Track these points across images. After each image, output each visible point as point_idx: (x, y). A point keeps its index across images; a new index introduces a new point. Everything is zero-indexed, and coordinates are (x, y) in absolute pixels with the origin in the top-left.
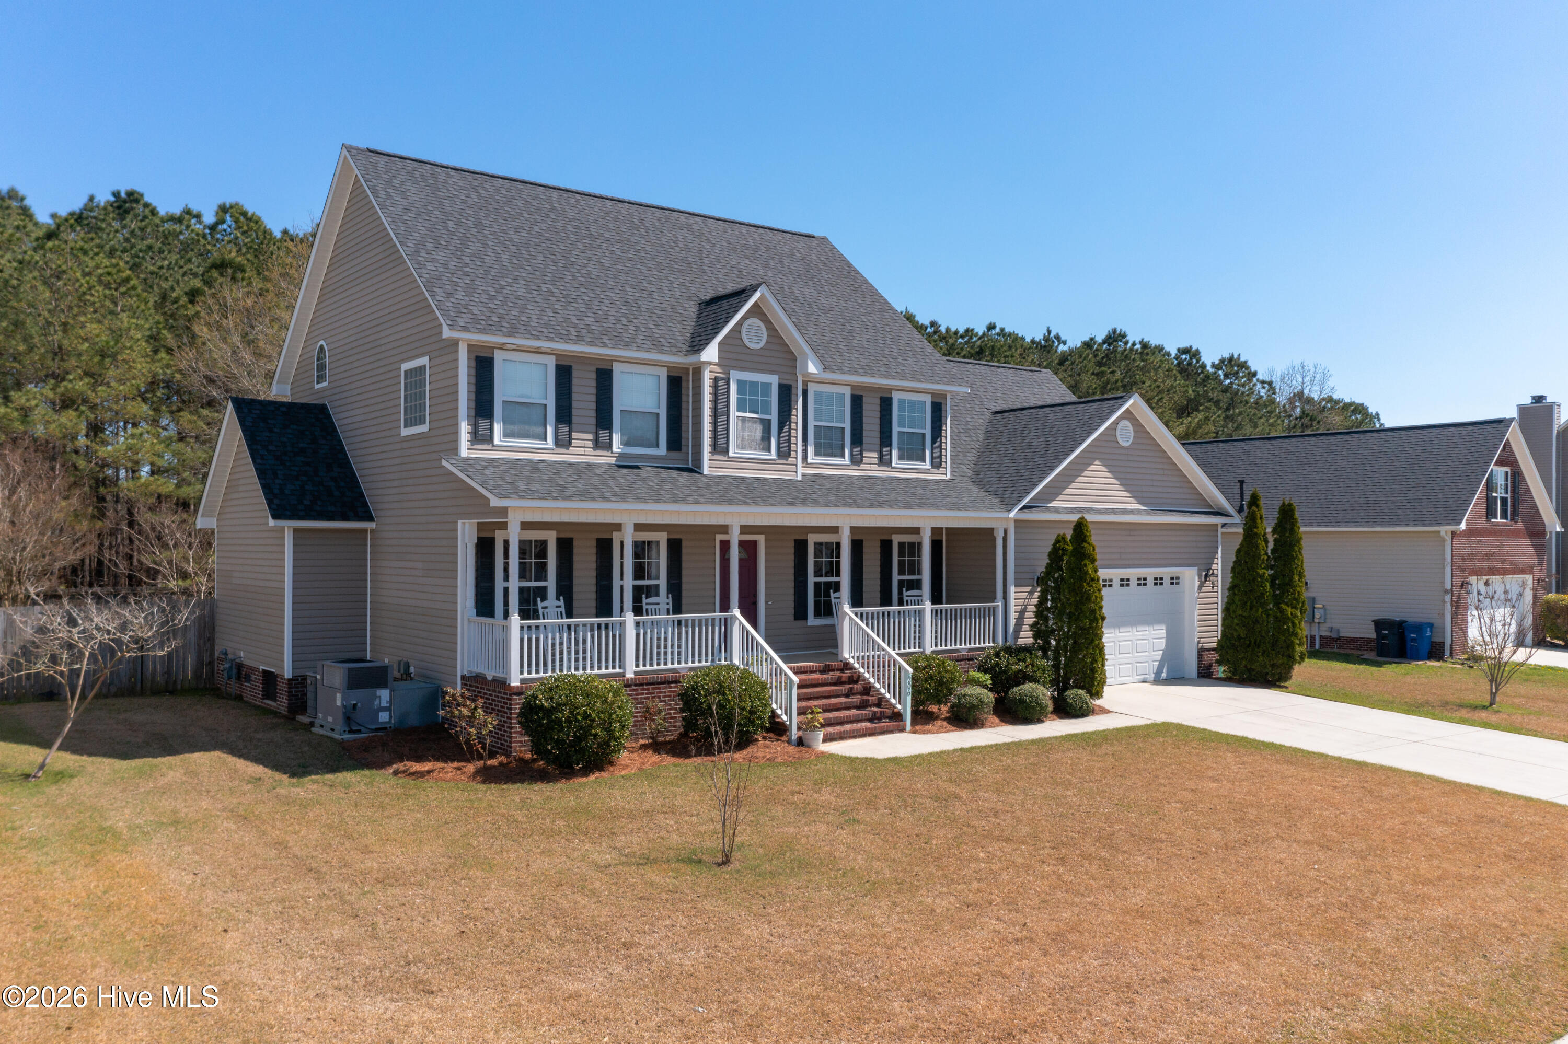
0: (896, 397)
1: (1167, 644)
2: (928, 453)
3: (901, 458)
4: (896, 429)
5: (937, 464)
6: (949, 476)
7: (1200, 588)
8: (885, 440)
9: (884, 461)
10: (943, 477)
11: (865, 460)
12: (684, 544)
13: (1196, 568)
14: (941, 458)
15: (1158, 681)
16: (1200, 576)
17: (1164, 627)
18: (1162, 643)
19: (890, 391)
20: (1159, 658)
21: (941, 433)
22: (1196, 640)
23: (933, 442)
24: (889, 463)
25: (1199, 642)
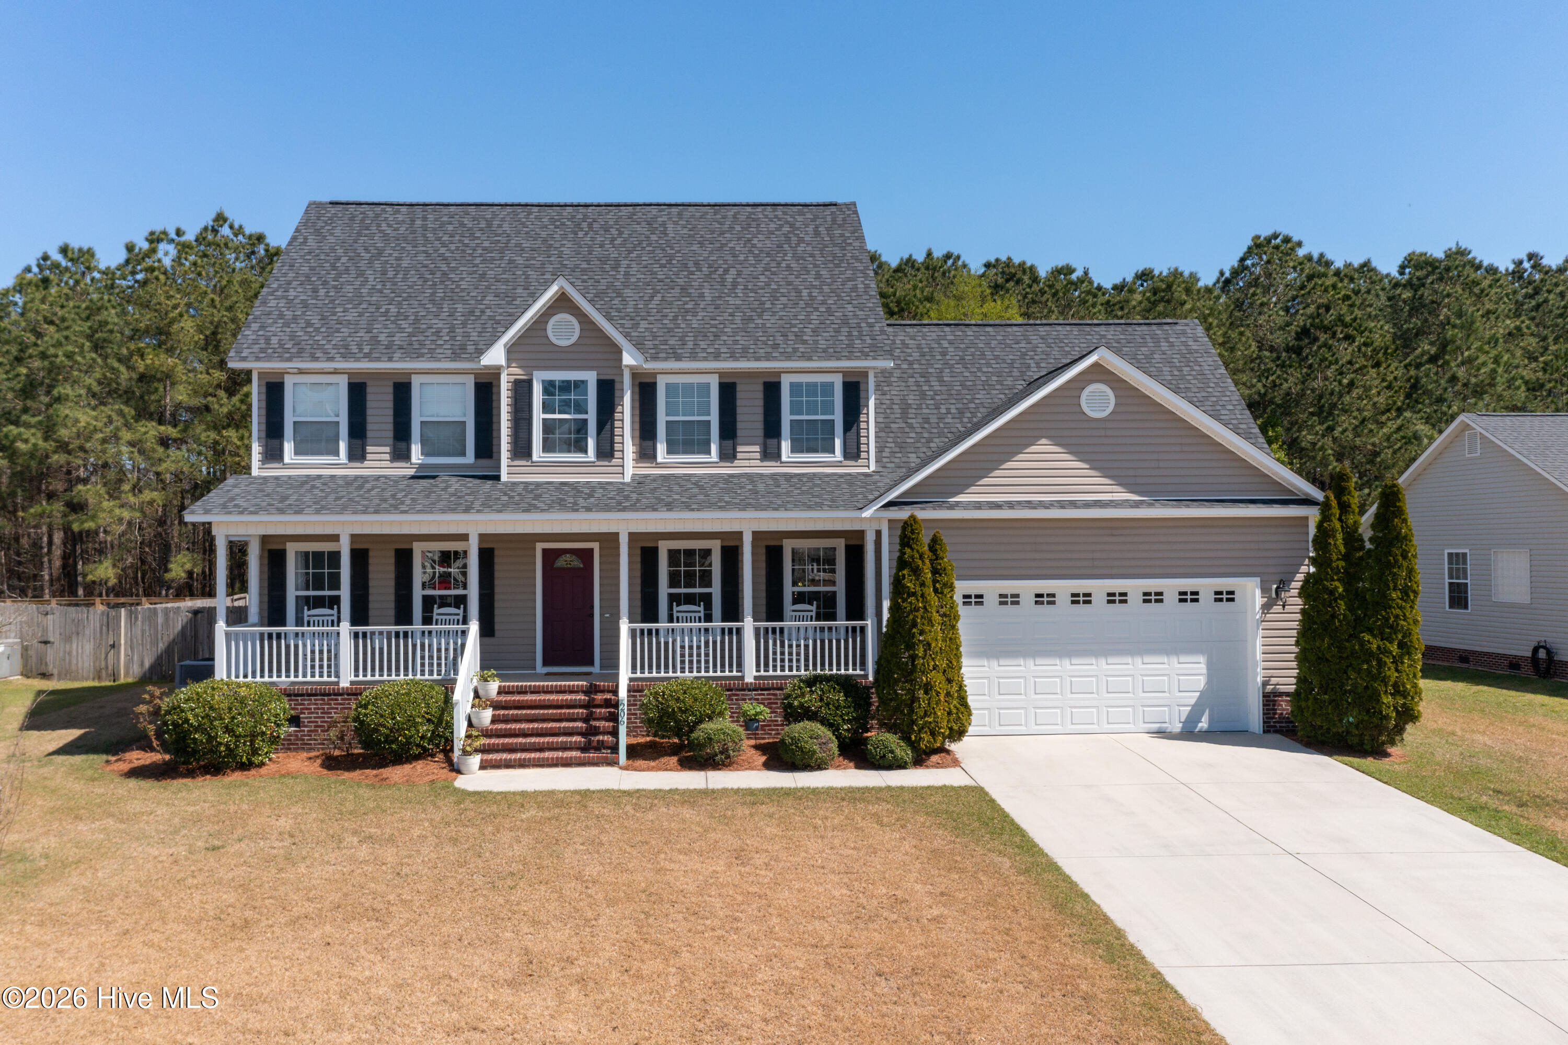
0: (786, 382)
1: (1209, 682)
2: (838, 443)
3: (794, 450)
4: (787, 418)
5: (853, 452)
6: (873, 467)
7: (1266, 607)
8: (772, 430)
9: (770, 454)
10: (865, 470)
11: (739, 456)
12: (496, 553)
13: (1258, 579)
14: (858, 448)
15: (1189, 734)
16: (1265, 590)
17: (1202, 659)
18: (1200, 682)
19: (778, 374)
20: (1193, 701)
21: (858, 417)
22: (1259, 680)
23: (847, 427)
24: (778, 456)
25: (1265, 684)
